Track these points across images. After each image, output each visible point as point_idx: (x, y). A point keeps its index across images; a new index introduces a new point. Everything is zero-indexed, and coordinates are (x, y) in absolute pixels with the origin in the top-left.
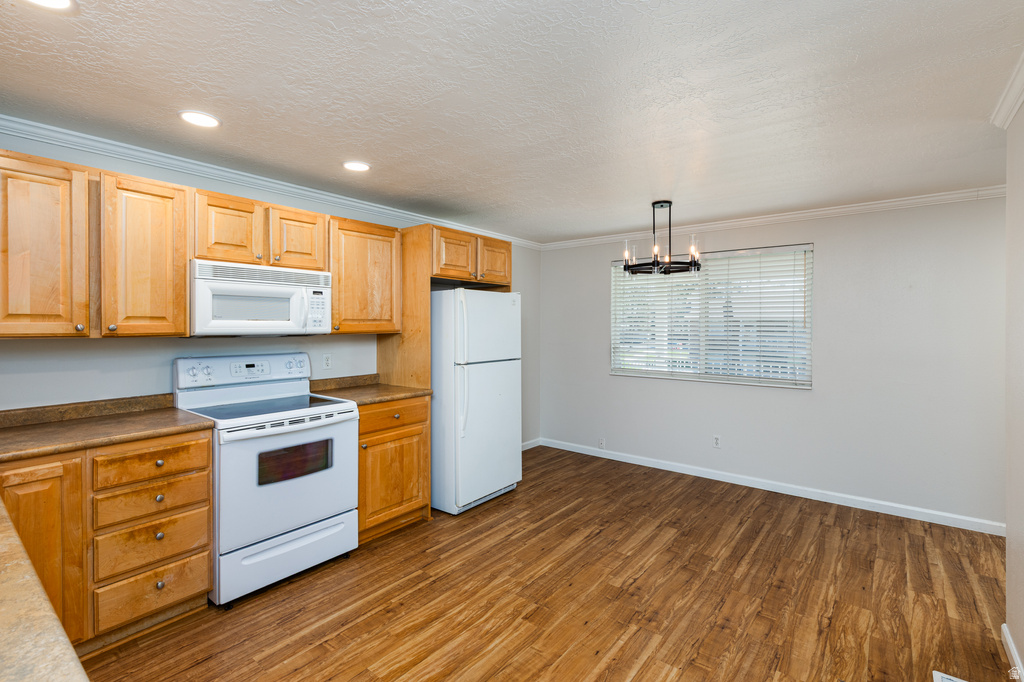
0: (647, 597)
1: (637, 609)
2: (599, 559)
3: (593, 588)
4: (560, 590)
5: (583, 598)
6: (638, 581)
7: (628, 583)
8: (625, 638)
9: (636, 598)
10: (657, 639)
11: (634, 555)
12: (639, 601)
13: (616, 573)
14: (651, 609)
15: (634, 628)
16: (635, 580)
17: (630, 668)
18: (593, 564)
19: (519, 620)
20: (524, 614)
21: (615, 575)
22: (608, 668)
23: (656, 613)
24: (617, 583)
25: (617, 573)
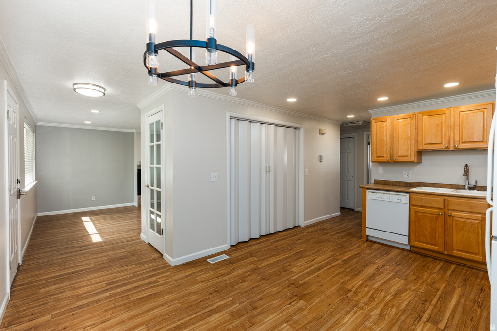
0: (289, 294)
1: (297, 289)
2: (309, 323)
3: (317, 301)
4: (335, 302)
5: (323, 297)
6: (289, 302)
7: (295, 302)
8: (306, 279)
9: (294, 294)
10: (293, 278)
11: (281, 323)
12: (294, 292)
13: (301, 309)
14: (290, 288)
15: (301, 282)
16: (290, 304)
17: (307, 272)
18: (314, 318)
19: (354, 290)
20: (352, 292)
21: (301, 308)
22: (315, 273)
23: (288, 286)
24: (302, 303)
25: (299, 310)
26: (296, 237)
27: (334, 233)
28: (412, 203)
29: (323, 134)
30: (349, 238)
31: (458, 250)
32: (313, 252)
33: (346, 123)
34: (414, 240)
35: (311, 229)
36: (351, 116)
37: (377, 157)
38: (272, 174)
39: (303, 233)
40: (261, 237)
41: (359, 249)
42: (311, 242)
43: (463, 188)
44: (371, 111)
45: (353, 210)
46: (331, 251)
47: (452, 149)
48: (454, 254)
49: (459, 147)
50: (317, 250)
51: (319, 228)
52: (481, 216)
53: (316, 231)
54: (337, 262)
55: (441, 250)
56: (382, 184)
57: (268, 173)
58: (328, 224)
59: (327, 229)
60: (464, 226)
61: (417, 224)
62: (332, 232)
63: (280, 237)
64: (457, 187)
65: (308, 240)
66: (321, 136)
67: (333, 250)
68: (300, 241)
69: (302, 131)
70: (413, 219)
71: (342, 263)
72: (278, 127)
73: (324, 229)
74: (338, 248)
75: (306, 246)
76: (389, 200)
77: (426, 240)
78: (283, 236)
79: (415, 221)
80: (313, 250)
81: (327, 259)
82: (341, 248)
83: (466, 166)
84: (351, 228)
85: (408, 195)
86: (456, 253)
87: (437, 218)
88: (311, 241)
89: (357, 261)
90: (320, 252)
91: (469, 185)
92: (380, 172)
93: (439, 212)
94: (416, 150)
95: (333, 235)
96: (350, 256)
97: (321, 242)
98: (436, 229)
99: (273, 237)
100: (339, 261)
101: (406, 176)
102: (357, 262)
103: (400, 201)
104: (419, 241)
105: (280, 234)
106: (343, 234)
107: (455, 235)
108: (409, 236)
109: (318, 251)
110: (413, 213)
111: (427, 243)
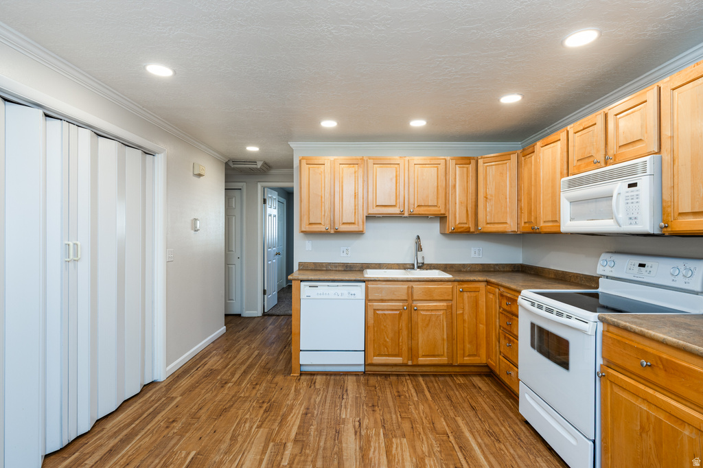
26: (159, 417)
27: (237, 376)
28: (370, 298)
29: (200, 175)
30: (269, 377)
31: (423, 356)
32: (224, 446)
33: (234, 162)
34: (373, 354)
35: (185, 383)
36: (253, 149)
37: (310, 224)
38: (84, 267)
39: (173, 399)
40: (48, 460)
41: (301, 398)
42: (203, 418)
43: (412, 267)
44: (293, 145)
45: (239, 315)
46: (259, 427)
47: (406, 214)
48: (420, 363)
49: (414, 213)
50: (229, 436)
51: (200, 372)
52: (445, 304)
53: (198, 383)
54: (288, 453)
55: (405, 362)
56: (312, 270)
57: (71, 264)
58: (215, 358)
59: (218, 372)
60: (429, 320)
61: (376, 329)
62: (233, 374)
63: (115, 434)
64: (404, 267)
65: (195, 416)
66: (196, 179)
67: (262, 422)
68: (178, 426)
69: (160, 161)
70: (371, 322)
71: (297, 451)
72: (100, 138)
73: (212, 373)
74: (266, 411)
75: (199, 434)
76: (336, 297)
77: (388, 351)
78: (121, 430)
79: (374, 326)
80: (220, 441)
81: (264, 452)
82: (271, 409)
83: (418, 237)
84: (260, 355)
85: (363, 285)
86: (422, 360)
87: (400, 315)
88: (203, 414)
89: (317, 430)
90: (240, 439)
91: (417, 263)
92: (307, 249)
93: (403, 306)
94: (365, 214)
95: (238, 383)
96: (298, 423)
97: (225, 410)
98: (399, 332)
99: (93, 441)
100: (290, 445)
101: (345, 254)
102: (320, 432)
103: (353, 297)
104: (379, 355)
105: (110, 425)
106: (254, 372)
107: (420, 335)
108: (365, 351)
109: (234, 438)
110: (371, 313)
111: (388, 355)
